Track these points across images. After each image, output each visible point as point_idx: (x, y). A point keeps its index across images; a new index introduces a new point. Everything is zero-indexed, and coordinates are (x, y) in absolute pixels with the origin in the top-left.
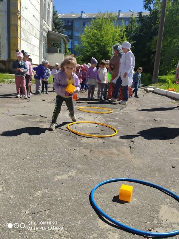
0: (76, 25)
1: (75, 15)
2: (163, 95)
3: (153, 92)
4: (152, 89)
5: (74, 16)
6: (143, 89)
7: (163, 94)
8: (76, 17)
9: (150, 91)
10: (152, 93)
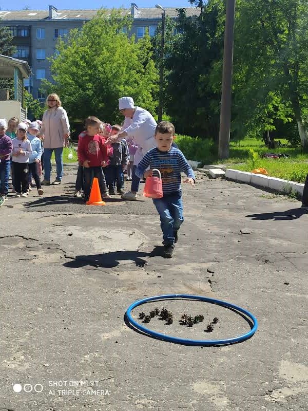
0: (39, 35)
1: (34, 14)
2: (244, 183)
3: (224, 177)
4: (222, 172)
5: (32, 15)
6: (200, 171)
7: (243, 180)
8: (36, 19)
9: (217, 176)
10: (222, 178)
